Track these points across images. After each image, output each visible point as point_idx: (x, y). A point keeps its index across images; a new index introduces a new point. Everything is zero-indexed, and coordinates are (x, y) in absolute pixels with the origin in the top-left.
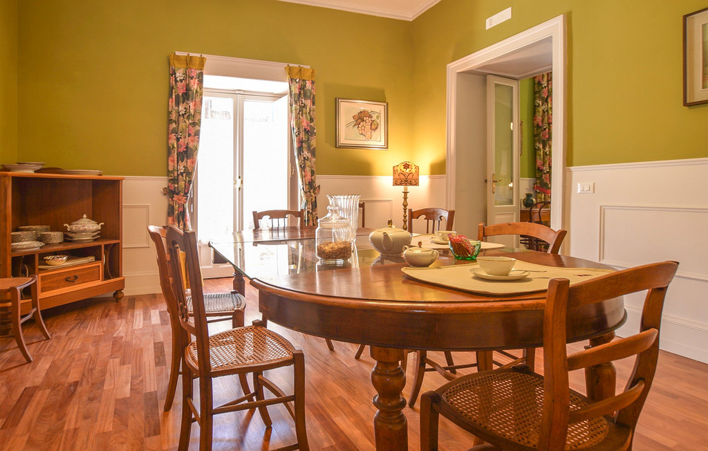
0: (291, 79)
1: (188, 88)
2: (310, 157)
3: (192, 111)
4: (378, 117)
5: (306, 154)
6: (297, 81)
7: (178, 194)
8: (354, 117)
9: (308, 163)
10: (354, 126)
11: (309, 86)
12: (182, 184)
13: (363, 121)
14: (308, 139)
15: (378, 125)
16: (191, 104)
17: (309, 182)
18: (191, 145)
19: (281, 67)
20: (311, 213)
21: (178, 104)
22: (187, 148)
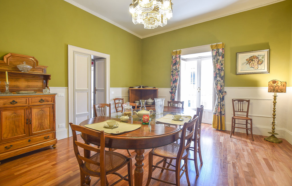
0: (213, 50)
1: (176, 61)
2: (220, 80)
3: (177, 68)
4: (263, 58)
5: (218, 78)
6: (215, 50)
7: (172, 93)
8: (247, 60)
9: (219, 82)
10: (247, 64)
11: (221, 51)
12: (174, 90)
13: (253, 60)
14: (220, 73)
15: (263, 61)
16: (177, 66)
17: (219, 90)
18: (176, 79)
19: (209, 46)
20: (220, 103)
21: (173, 66)
22: (175, 79)
